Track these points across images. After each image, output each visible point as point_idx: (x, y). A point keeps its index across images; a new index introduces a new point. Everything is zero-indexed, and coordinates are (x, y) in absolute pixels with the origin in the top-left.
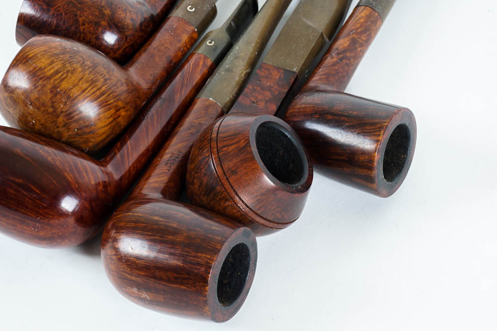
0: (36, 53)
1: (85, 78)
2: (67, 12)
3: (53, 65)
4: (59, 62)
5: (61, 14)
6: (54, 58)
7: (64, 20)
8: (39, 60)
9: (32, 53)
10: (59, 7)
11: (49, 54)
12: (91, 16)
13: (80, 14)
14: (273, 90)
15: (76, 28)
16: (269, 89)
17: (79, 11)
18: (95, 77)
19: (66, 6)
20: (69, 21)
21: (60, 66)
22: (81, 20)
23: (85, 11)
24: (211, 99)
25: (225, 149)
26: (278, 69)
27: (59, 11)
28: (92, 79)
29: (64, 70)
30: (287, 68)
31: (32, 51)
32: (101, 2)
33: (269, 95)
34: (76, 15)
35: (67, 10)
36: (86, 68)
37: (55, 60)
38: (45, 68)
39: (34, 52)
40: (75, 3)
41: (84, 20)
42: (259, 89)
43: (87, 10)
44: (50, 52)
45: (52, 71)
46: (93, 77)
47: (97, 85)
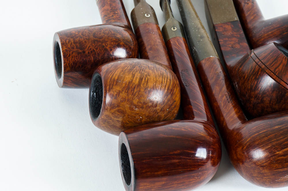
0: (118, 74)
1: (157, 75)
2: (96, 47)
3: (135, 77)
4: (137, 73)
5: (94, 50)
6: (132, 72)
7: (98, 53)
8: (124, 78)
9: (115, 76)
10: (89, 47)
11: (126, 71)
12: (113, 43)
13: (105, 45)
14: (235, 35)
15: (108, 54)
16: (232, 36)
17: (103, 43)
18: (161, 72)
19: (93, 44)
20: (101, 52)
21: (139, 75)
22: (108, 48)
23: (107, 41)
24: (211, 56)
25: (277, 70)
26: (226, 23)
27: (91, 49)
28: (161, 73)
29: (144, 76)
30: (231, 21)
31: (115, 75)
32: (111, 32)
33: (236, 39)
34: (104, 46)
35: (96, 46)
36: (153, 69)
37: (134, 73)
38: (132, 80)
39: (116, 75)
40: (97, 40)
41: (110, 47)
42: (227, 39)
43: (108, 40)
44: (125, 70)
45: (138, 80)
46: (160, 72)
47: (165, 75)
